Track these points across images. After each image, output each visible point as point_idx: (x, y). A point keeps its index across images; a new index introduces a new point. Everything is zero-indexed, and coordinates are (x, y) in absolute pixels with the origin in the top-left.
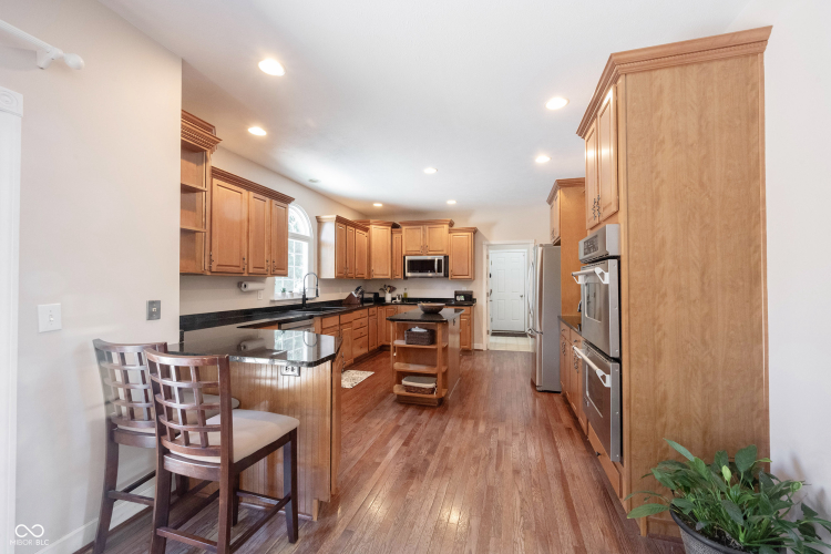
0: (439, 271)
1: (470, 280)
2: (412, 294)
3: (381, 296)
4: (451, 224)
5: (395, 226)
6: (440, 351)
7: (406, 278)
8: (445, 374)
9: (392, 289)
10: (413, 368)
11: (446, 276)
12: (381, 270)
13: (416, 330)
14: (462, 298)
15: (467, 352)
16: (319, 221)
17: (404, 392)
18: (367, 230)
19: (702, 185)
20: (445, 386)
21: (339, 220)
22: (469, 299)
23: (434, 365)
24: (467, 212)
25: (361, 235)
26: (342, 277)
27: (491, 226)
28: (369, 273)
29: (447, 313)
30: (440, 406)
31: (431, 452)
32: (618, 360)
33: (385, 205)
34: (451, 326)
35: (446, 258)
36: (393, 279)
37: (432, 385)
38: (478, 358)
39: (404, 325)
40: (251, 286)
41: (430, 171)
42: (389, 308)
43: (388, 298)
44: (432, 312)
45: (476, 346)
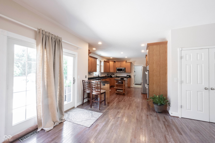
0: (124, 71)
1: (130, 73)
2: (118, 75)
3: (111, 76)
4: (126, 61)
5: (114, 62)
6: (124, 85)
7: (117, 72)
8: (124, 89)
9: (114, 74)
10: (119, 88)
11: (125, 72)
12: (112, 70)
13: (119, 81)
14: (128, 76)
15: (129, 87)
16: (101, 61)
17: (117, 92)
18: (109, 63)
19: (159, 61)
20: (124, 91)
21: (104, 61)
22: (130, 77)
23: (122, 88)
24: (129, 59)
25: (108, 64)
26: (105, 72)
27: (134, 62)
28: (109, 71)
29: (125, 79)
30: (124, 95)
31: (122, 99)
32: (148, 84)
33: (113, 58)
34: (126, 81)
35: (125, 68)
36: (114, 72)
37: (122, 91)
38: (131, 88)
39: (117, 81)
40: (91, 74)
41: (122, 53)
42: (113, 78)
43: (113, 76)
44: (122, 78)
45: (131, 86)
